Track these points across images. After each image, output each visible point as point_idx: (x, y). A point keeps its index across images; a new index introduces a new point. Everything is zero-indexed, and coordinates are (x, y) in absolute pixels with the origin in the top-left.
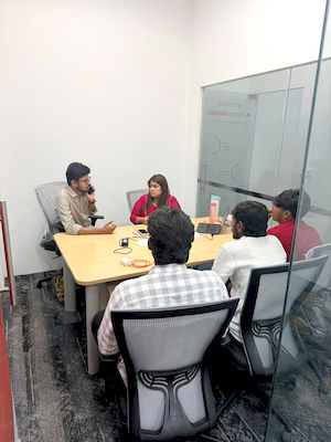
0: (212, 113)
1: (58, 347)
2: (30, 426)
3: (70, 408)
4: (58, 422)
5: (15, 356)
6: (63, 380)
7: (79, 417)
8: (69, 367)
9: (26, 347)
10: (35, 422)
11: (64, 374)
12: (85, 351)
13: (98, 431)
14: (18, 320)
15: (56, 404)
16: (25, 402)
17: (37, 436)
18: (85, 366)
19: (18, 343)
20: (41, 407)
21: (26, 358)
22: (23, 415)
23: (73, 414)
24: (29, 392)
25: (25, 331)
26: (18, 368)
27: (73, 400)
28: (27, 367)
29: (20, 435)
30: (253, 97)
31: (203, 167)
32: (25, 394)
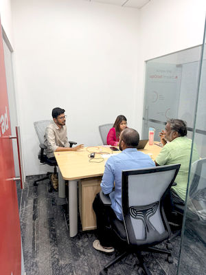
0: (152, 77)
1: (53, 218)
2: (32, 266)
3: (57, 256)
4: (49, 265)
5: (28, 223)
6: (54, 239)
7: (62, 262)
8: (58, 231)
9: (34, 217)
10: (36, 263)
11: (55, 236)
12: (68, 222)
13: (73, 272)
14: (31, 201)
15: (49, 253)
16: (31, 251)
17: (36, 272)
18: (68, 232)
19: (30, 215)
20: (40, 254)
21: (34, 224)
22: (29, 258)
23: (58, 260)
24: (34, 244)
25: (35, 208)
26: (29, 230)
27: (59, 252)
28: (34, 230)
29: (26, 270)
30: (179, 66)
31: (146, 110)
32: (31, 246)
